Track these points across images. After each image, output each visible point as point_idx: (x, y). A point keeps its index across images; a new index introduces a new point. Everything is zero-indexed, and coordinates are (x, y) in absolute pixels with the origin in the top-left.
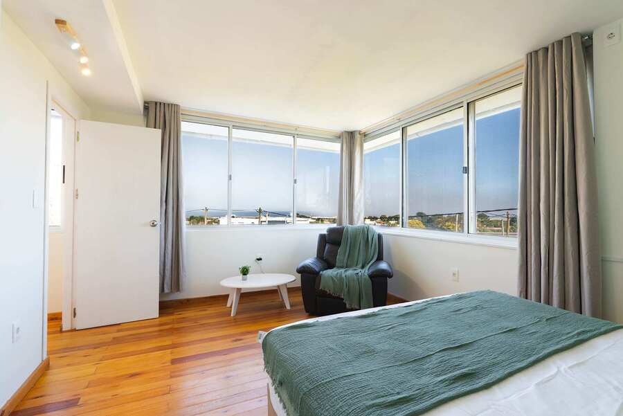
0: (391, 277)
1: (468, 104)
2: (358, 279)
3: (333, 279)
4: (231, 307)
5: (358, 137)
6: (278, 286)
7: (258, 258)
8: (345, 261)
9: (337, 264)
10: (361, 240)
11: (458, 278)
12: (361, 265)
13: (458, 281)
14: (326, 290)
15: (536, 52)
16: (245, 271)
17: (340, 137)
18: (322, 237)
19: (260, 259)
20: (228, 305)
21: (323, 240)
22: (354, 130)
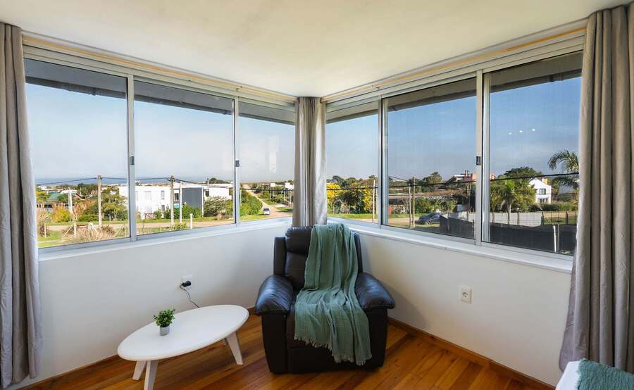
0: (392, 306)
1: (483, 74)
2: (349, 315)
3: (313, 321)
4: (142, 379)
5: (319, 106)
6: (225, 339)
7: (185, 282)
8: (317, 279)
9: (306, 284)
10: (335, 247)
11: (471, 299)
12: (339, 285)
13: (470, 302)
14: (304, 339)
15: (610, 10)
16: (164, 320)
17: (294, 104)
18: (280, 243)
19: (188, 284)
20: (136, 376)
21: (282, 246)
22: (313, 96)
